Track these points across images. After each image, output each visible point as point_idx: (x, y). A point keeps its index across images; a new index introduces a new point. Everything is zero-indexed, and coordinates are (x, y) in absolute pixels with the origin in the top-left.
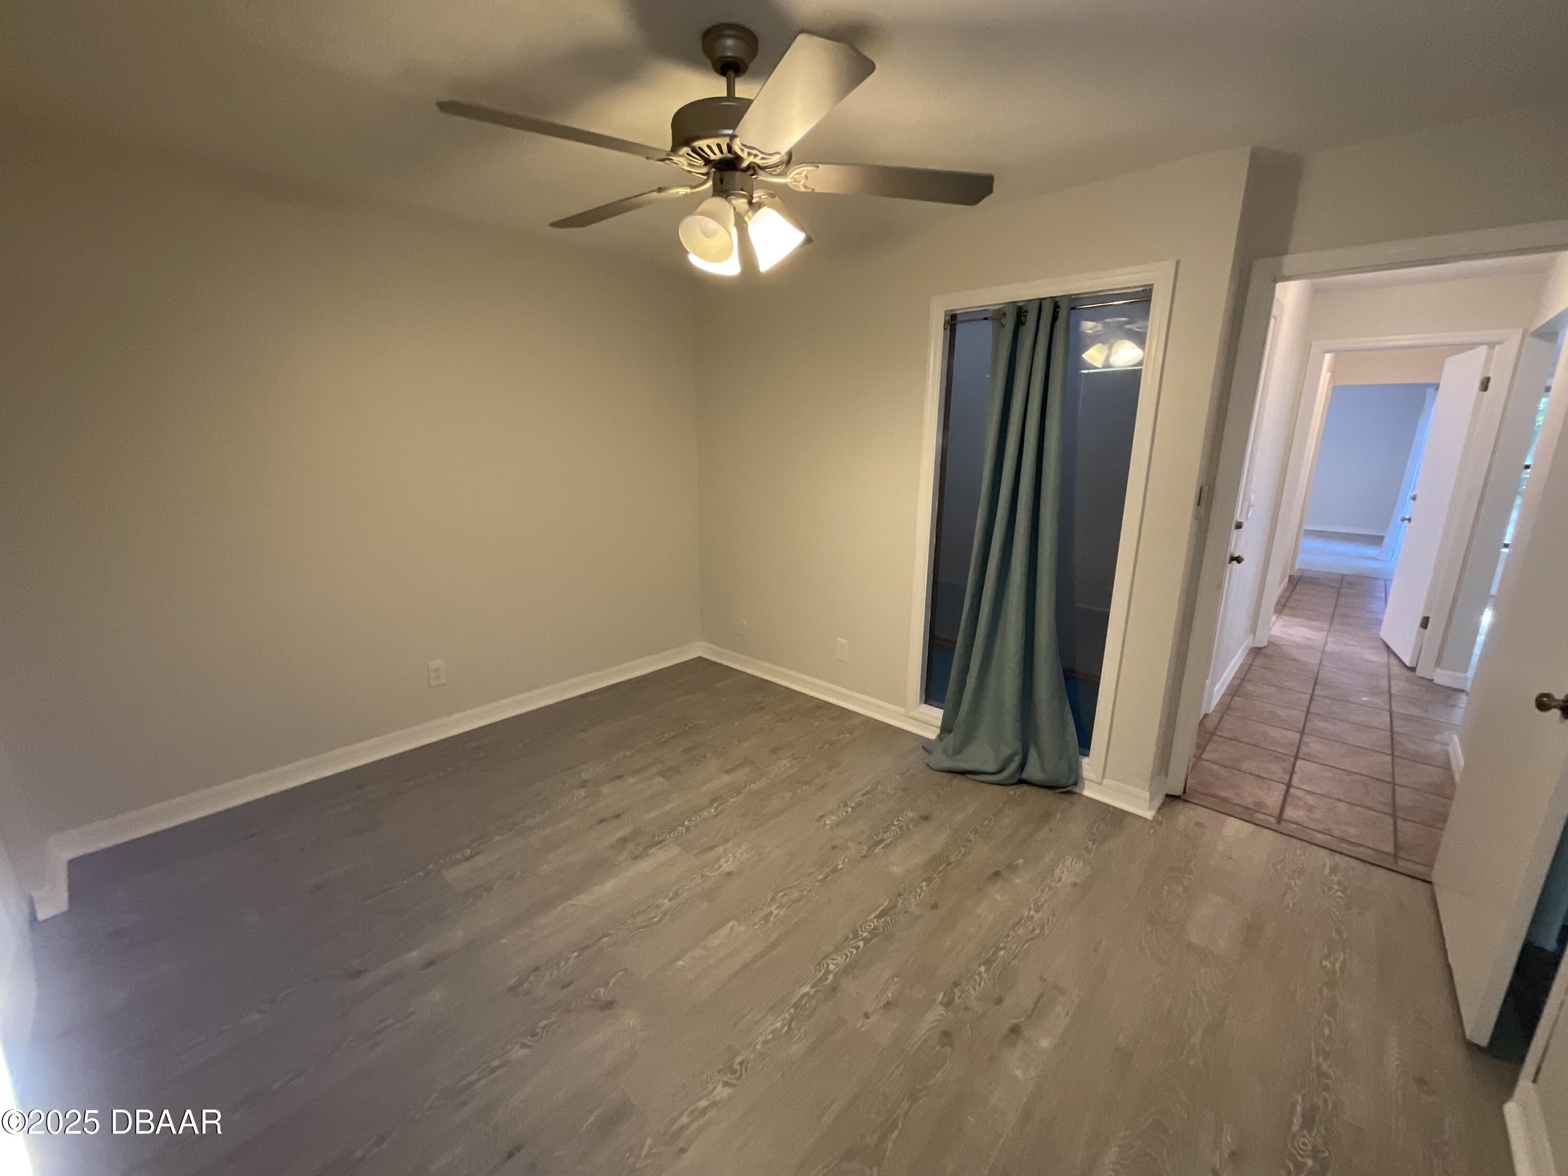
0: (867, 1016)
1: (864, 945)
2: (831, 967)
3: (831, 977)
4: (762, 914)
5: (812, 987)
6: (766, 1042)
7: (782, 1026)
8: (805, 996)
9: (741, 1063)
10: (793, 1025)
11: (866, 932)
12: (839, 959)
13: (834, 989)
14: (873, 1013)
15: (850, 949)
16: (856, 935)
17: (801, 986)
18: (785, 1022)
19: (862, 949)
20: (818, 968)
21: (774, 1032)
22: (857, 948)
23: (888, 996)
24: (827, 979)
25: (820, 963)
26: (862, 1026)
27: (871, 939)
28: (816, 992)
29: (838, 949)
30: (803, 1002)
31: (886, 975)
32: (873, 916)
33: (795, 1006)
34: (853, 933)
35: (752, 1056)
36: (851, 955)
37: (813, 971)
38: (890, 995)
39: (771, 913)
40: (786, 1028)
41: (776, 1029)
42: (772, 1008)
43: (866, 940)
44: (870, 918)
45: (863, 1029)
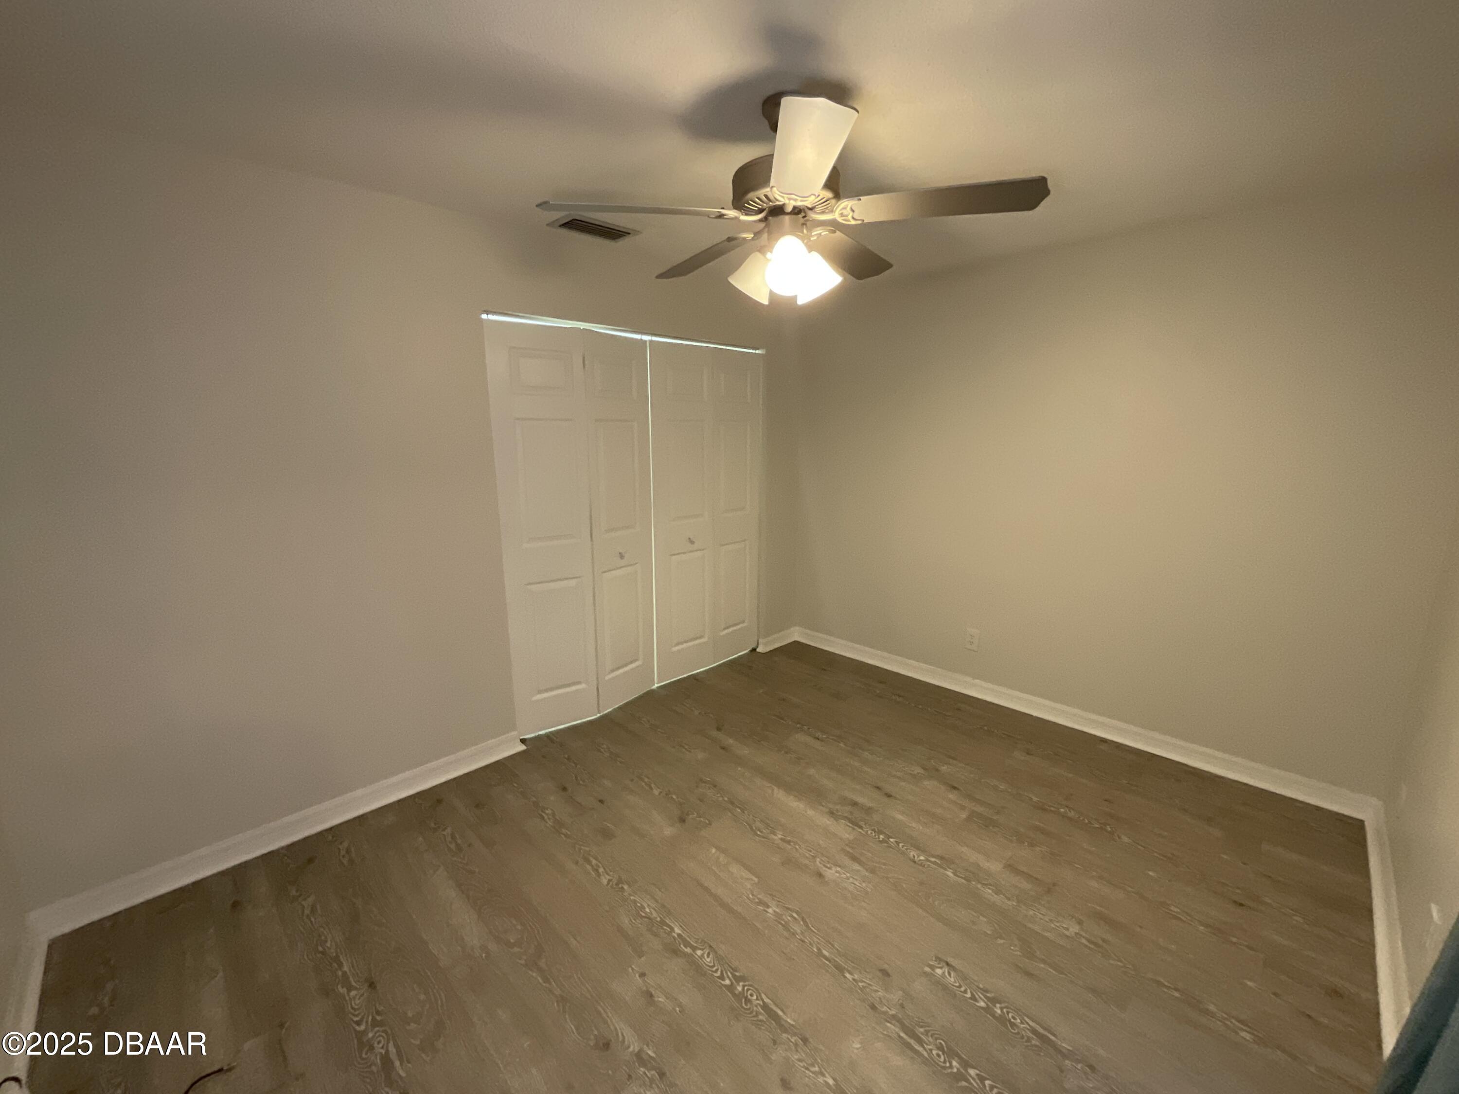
0: (642, 975)
1: (725, 986)
2: (699, 952)
3: (688, 950)
4: (767, 899)
5: (679, 935)
6: (635, 902)
7: (646, 913)
8: (670, 929)
9: (622, 888)
10: (646, 920)
11: (743, 989)
12: (708, 960)
13: (676, 952)
14: (644, 981)
15: (720, 970)
16: (738, 979)
17: (681, 926)
18: (649, 914)
19: (721, 983)
20: (700, 941)
21: (643, 907)
22: (722, 977)
23: (659, 997)
24: (686, 948)
25: (705, 942)
26: (633, 969)
27: (734, 995)
28: (674, 937)
29: (719, 959)
30: (665, 928)
31: (684, 1000)
32: (767, 1000)
33: (663, 923)
34: (740, 976)
35: (626, 894)
36: (712, 971)
37: (696, 937)
38: (660, 999)
39: (768, 907)
40: (643, 914)
41: (644, 908)
42: (664, 906)
43: (731, 988)
44: (763, 996)
45: (630, 969)
